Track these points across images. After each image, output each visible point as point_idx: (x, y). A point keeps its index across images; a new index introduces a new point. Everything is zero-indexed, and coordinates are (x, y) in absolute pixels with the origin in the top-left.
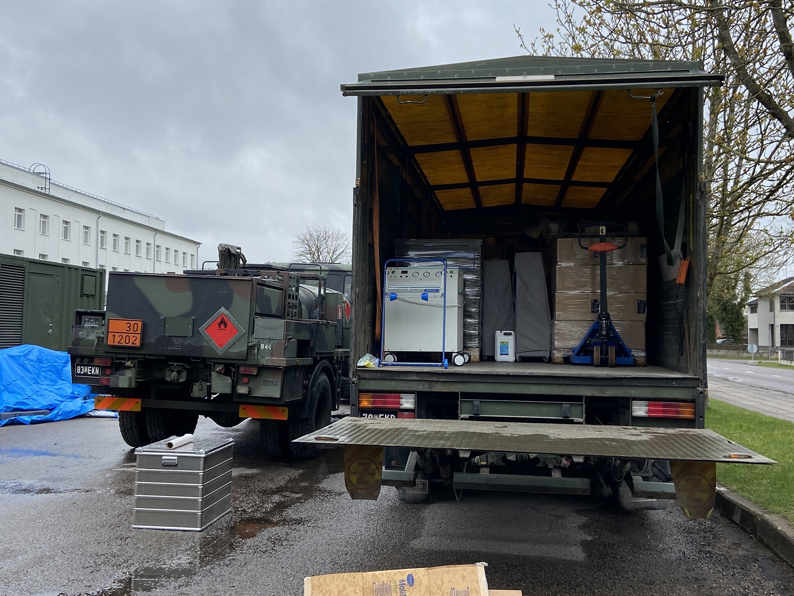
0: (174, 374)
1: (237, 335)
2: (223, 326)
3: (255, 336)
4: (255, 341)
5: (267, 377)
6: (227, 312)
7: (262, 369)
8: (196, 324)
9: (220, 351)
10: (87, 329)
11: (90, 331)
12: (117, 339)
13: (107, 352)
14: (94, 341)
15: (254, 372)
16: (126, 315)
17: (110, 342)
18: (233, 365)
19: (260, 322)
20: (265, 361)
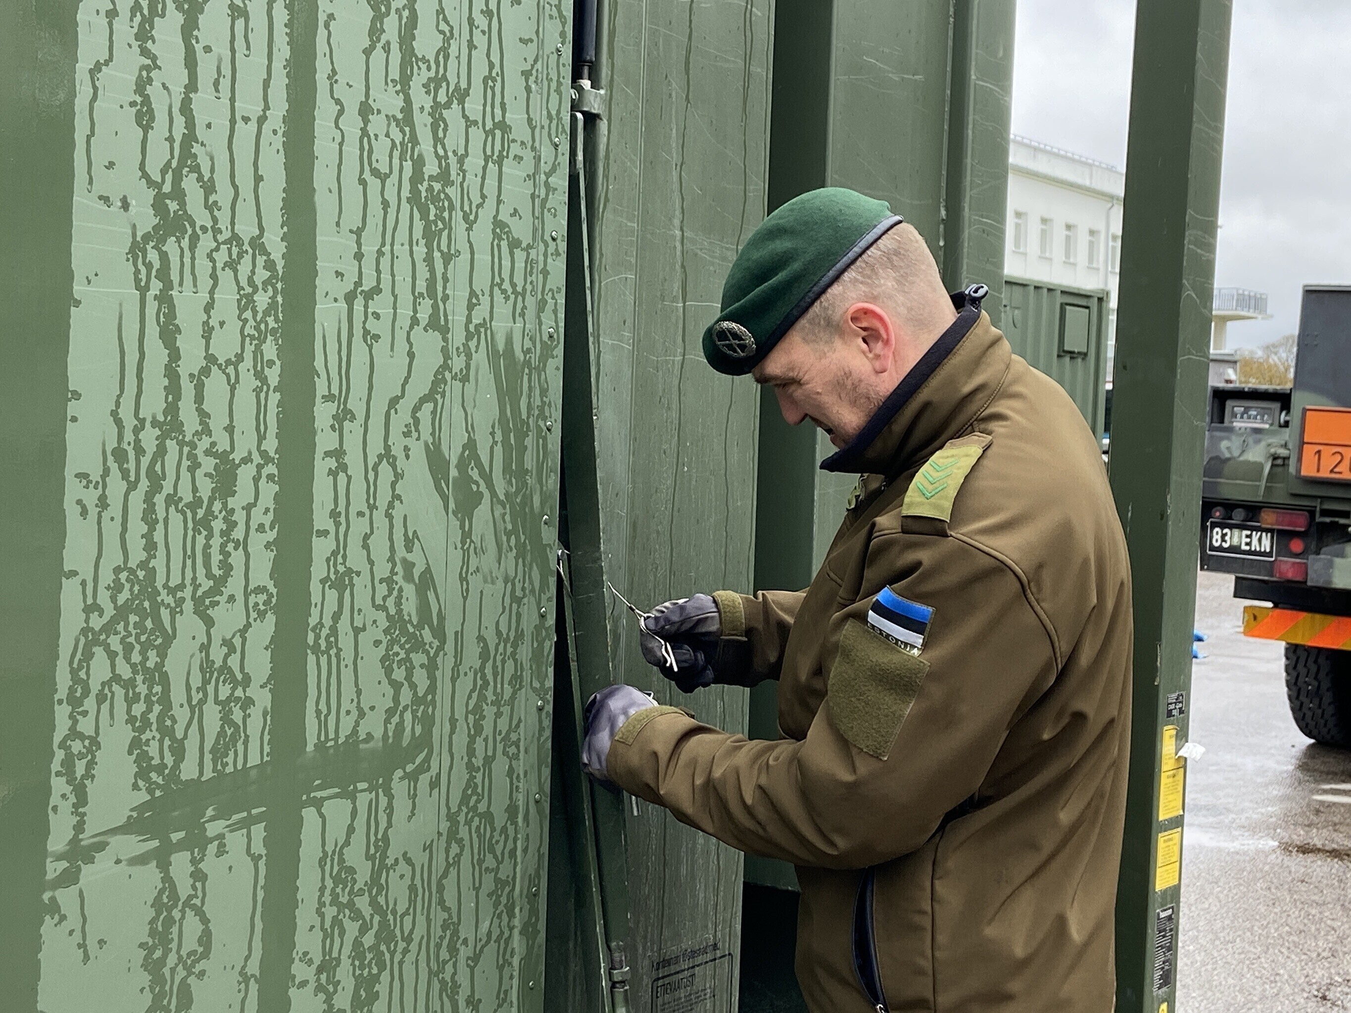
10: (1242, 435)
11: (1250, 440)
12: (1329, 462)
13: (1295, 495)
14: (1261, 466)
17: (1309, 470)
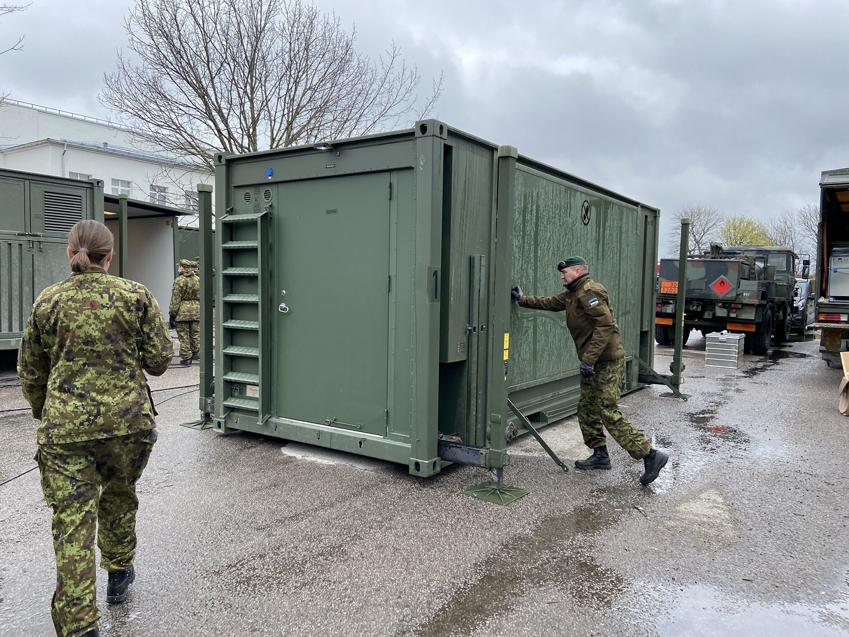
0: (695, 307)
1: (731, 288)
2: (722, 284)
3: (740, 289)
4: (741, 292)
5: (747, 309)
6: (725, 277)
7: (744, 305)
8: (707, 283)
9: (721, 296)
12: (666, 290)
13: (660, 296)
15: (740, 306)
16: (669, 279)
17: (662, 292)
18: (727, 303)
19: (743, 282)
20: (746, 301)
